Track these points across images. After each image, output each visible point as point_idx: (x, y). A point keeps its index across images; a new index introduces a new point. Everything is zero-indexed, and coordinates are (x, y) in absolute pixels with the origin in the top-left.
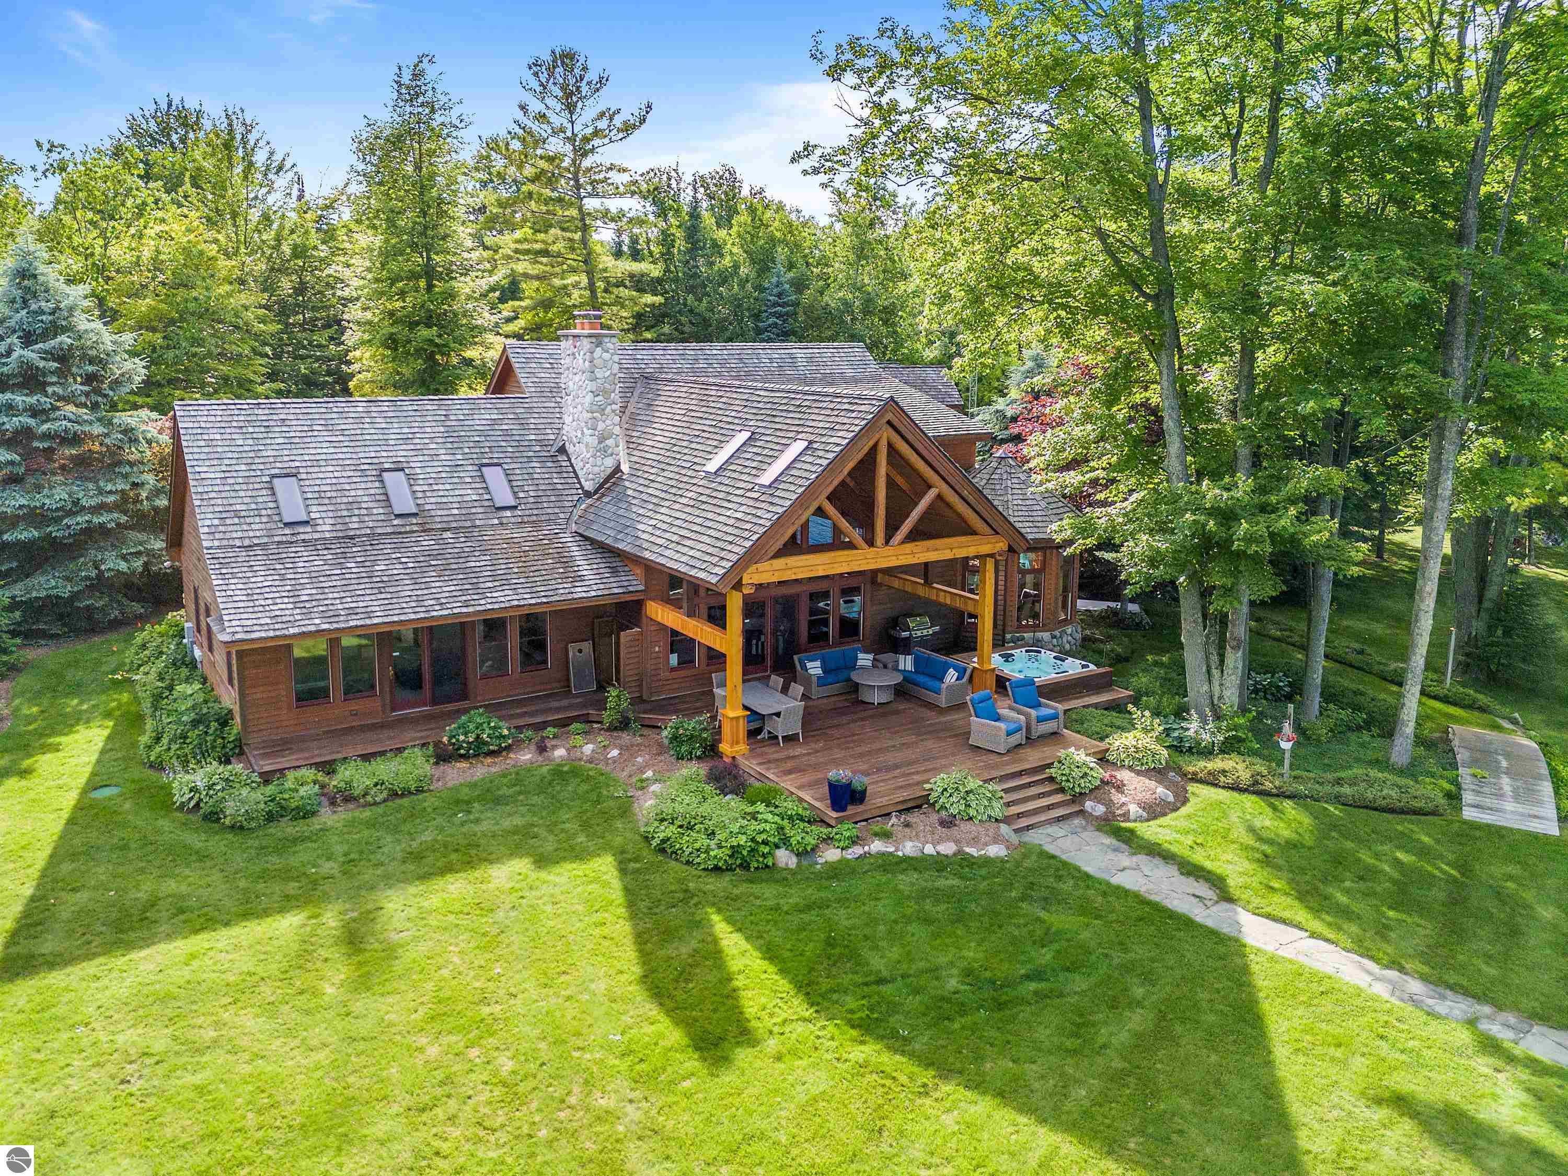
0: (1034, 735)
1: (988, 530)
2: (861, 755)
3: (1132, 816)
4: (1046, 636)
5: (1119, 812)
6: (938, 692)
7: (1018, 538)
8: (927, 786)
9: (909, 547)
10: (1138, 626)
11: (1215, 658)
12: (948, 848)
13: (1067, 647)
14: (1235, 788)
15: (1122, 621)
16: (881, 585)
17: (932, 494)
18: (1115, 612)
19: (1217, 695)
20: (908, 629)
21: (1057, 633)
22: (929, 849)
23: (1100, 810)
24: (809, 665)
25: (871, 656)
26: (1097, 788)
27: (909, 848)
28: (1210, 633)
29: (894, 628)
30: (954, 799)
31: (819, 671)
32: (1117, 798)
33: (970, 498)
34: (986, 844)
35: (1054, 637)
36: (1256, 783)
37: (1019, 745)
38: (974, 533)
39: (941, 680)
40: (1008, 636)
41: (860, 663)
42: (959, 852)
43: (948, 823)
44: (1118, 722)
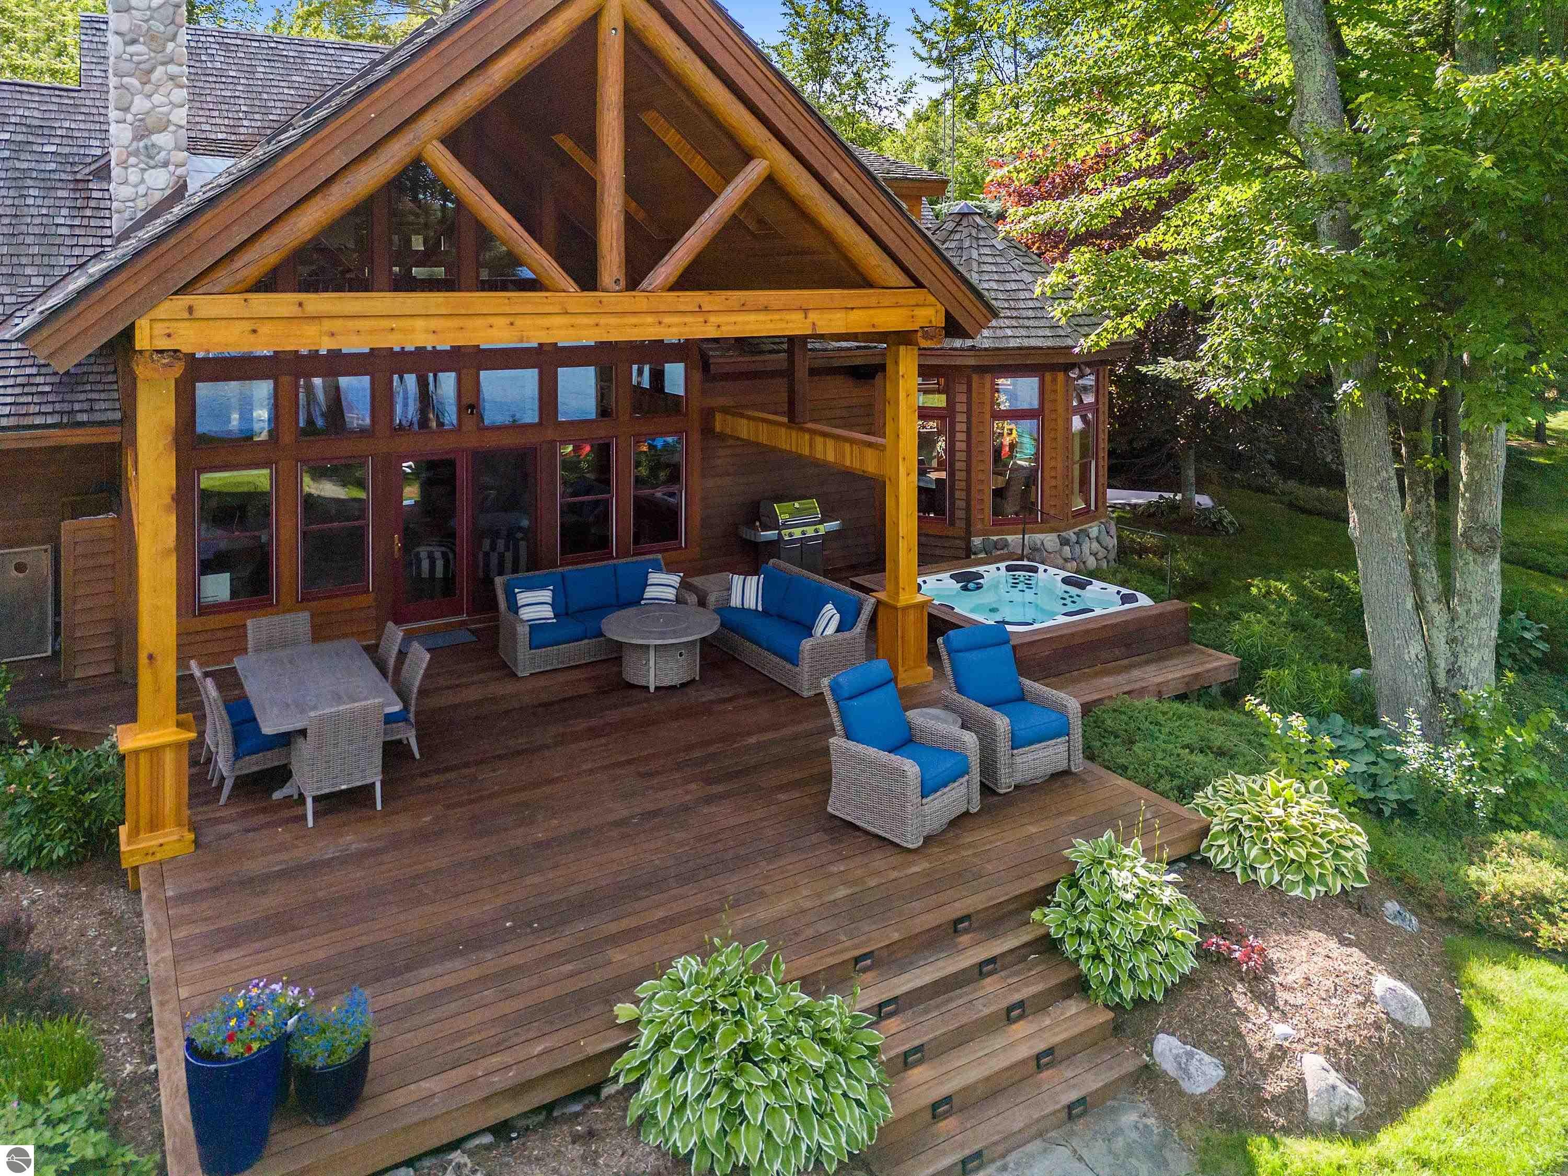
0: (1005, 783)
1: (895, 276)
4: (1049, 540)
6: (793, 659)
7: (968, 300)
8: (624, 1011)
9: (690, 299)
10: (1215, 527)
11: (1431, 576)
13: (1092, 563)
15: (1187, 520)
16: (722, 437)
17: (753, 173)
18: (1173, 507)
19: (1442, 665)
20: (774, 524)
21: (1071, 535)
24: (524, 597)
25: (675, 580)
26: (1188, 981)
28: (1417, 516)
29: (750, 523)
30: (688, 1085)
31: (546, 612)
33: (849, 194)
35: (1064, 542)
37: (961, 821)
38: (865, 282)
39: (807, 629)
40: (977, 541)
41: (650, 592)
44: (1219, 737)
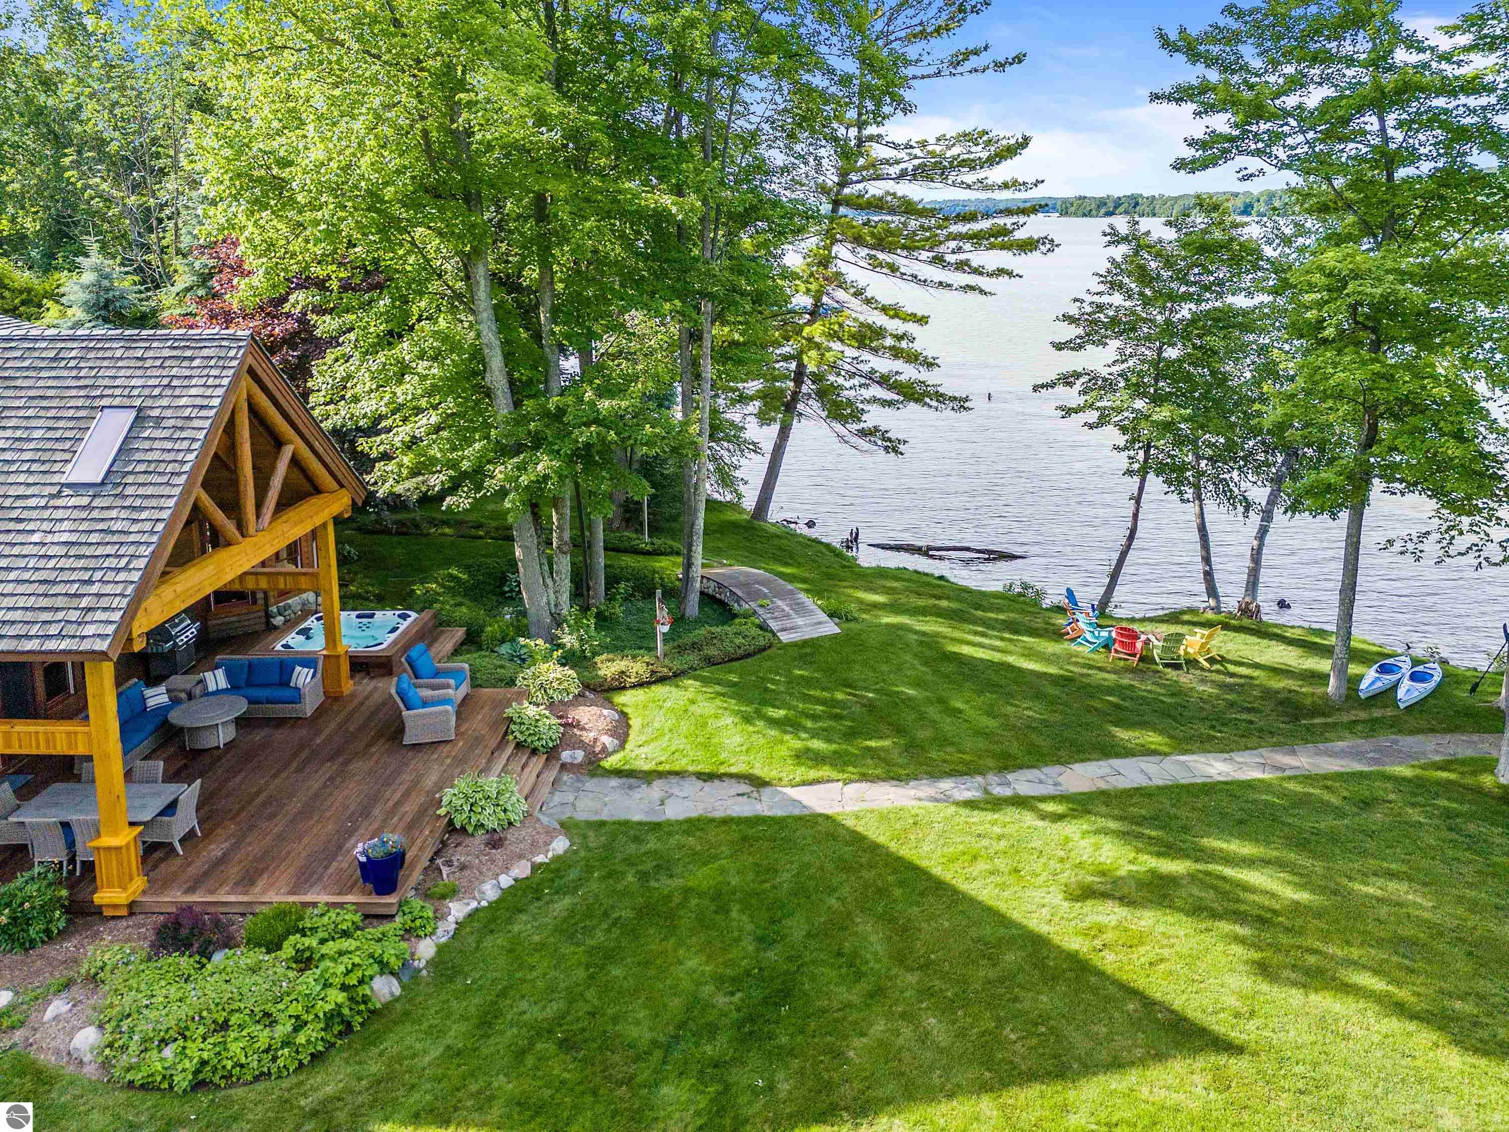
1: (334, 485)
2: (306, 812)
3: (610, 749)
5: (597, 749)
6: (297, 701)
8: (442, 812)
12: (522, 870)
14: (641, 685)
17: (288, 453)
19: (553, 603)
22: (506, 881)
23: (580, 755)
25: (161, 689)
27: (489, 892)
32: (588, 737)
33: (321, 451)
34: (547, 844)
36: (653, 672)
38: (318, 492)
40: (273, 609)
41: (151, 702)
42: (535, 867)
43: (495, 841)
